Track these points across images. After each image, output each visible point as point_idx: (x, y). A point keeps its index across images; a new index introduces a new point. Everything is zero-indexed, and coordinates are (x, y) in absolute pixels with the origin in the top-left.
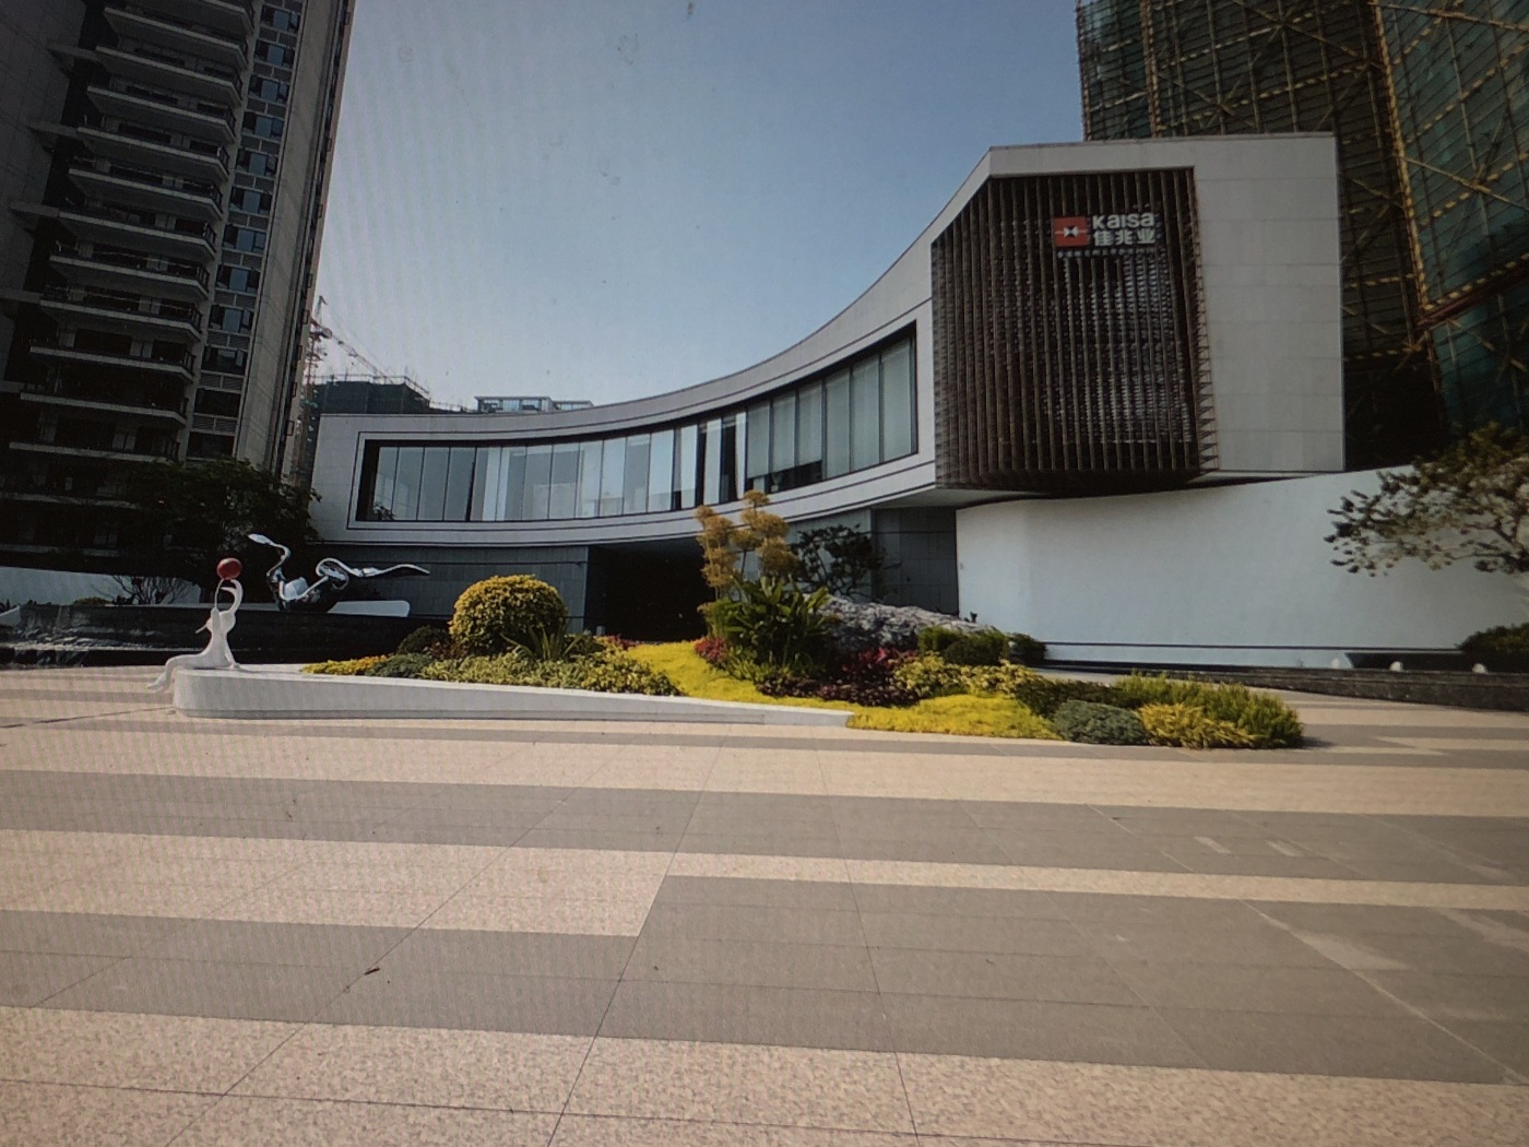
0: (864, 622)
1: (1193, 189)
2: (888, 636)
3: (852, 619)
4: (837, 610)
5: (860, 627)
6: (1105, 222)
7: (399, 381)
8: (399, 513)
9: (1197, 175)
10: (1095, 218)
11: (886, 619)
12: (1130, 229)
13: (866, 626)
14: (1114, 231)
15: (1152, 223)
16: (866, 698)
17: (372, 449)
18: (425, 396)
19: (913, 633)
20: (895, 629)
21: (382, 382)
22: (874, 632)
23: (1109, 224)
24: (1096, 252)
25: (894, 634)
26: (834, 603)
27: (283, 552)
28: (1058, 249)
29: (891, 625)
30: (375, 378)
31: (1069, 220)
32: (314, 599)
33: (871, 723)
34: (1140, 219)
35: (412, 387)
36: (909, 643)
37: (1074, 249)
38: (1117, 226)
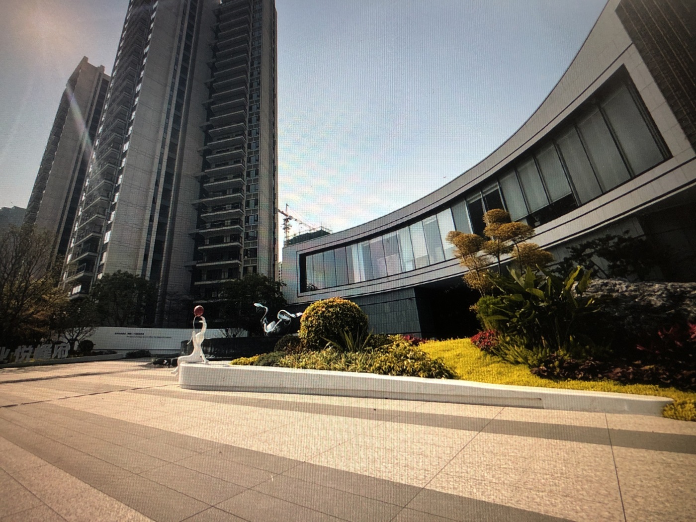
7: (319, 229)
8: (319, 286)
17: (303, 258)
21: (312, 231)
27: (265, 309)
30: (310, 230)
35: (325, 230)
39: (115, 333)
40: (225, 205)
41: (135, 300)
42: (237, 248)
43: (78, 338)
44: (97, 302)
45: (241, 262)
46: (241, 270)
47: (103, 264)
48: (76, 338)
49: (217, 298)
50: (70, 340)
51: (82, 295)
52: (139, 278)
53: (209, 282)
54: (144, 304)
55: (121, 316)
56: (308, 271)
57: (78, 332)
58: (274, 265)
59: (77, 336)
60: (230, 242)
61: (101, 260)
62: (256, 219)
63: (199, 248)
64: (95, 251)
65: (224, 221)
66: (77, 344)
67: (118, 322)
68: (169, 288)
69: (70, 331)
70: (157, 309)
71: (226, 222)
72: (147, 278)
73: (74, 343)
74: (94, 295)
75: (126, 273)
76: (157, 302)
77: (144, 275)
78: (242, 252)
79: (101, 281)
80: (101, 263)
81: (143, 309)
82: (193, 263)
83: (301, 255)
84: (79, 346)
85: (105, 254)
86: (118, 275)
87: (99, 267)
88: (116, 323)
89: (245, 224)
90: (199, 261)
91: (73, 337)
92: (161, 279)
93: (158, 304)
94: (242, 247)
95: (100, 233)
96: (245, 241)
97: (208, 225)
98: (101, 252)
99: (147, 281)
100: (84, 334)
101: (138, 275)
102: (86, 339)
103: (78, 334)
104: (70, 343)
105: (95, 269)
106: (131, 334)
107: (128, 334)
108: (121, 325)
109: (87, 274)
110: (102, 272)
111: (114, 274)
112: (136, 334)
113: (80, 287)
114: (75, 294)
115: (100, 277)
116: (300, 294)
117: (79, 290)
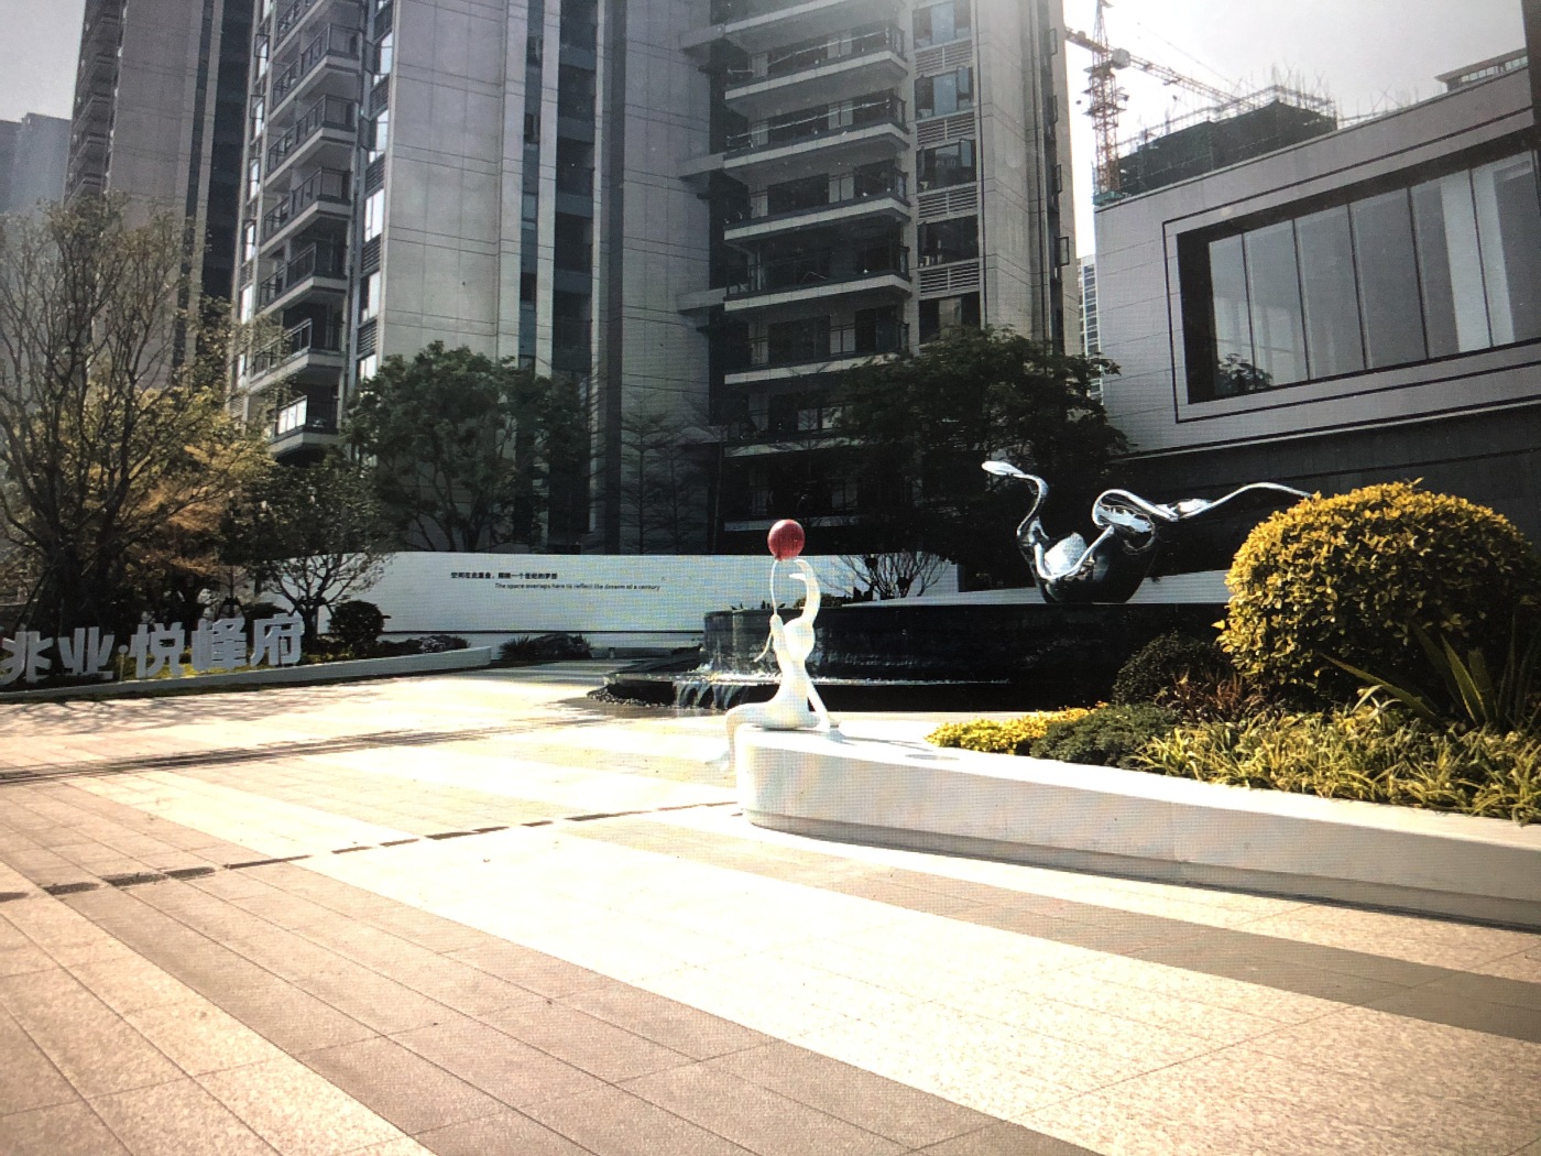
7: (1264, 101)
8: (1282, 369)
17: (1194, 250)
18: (1325, 112)
21: (1232, 113)
27: (1036, 487)
30: (1218, 110)
32: (1098, 571)
35: (1292, 101)
39: (454, 575)
41: (509, 451)
43: (327, 595)
44: (372, 461)
45: (911, 281)
46: (912, 317)
47: (373, 322)
48: (319, 594)
49: (822, 435)
50: (301, 601)
51: (314, 438)
52: (512, 372)
53: (781, 373)
54: (544, 466)
55: (464, 509)
56: (1220, 307)
57: (323, 572)
58: (1057, 285)
59: (322, 588)
60: (858, 199)
61: (364, 304)
62: (965, 89)
63: (729, 235)
64: (340, 272)
65: (824, 109)
66: (324, 615)
67: (458, 537)
68: (628, 403)
69: (295, 569)
70: (593, 483)
71: (832, 113)
72: (543, 370)
73: (315, 612)
74: (358, 437)
75: (462, 353)
76: (590, 459)
77: (527, 352)
78: (910, 239)
79: (376, 384)
80: (365, 316)
81: (543, 486)
82: (713, 297)
83: (1183, 239)
84: (334, 622)
85: (375, 283)
86: (434, 362)
87: (360, 332)
88: (449, 536)
89: (919, 116)
90: (733, 289)
91: (307, 591)
92: (595, 371)
93: (594, 464)
94: (908, 219)
96: (920, 188)
97: (760, 133)
98: (358, 277)
99: (542, 380)
100: (344, 582)
101: (512, 358)
102: (354, 598)
103: (325, 579)
104: (301, 611)
105: (348, 338)
106: (508, 576)
107: (501, 575)
108: (471, 546)
109: (320, 360)
110: (373, 353)
111: (420, 359)
112: (528, 576)
113: (303, 406)
114: (289, 434)
115: (370, 368)
116: (1188, 411)
117: (302, 421)
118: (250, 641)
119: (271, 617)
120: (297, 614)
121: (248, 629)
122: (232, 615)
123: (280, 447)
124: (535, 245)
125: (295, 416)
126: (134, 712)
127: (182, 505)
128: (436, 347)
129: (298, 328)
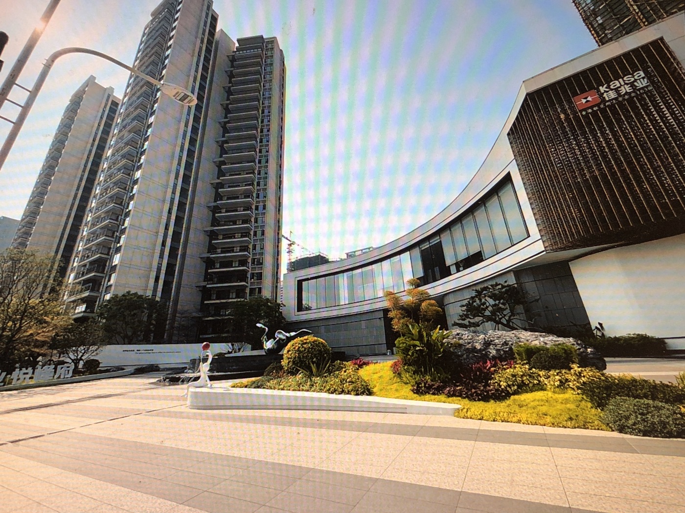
0: (477, 344)
1: (668, 48)
2: (494, 352)
3: (469, 343)
4: (460, 339)
5: (475, 348)
6: (608, 87)
8: (314, 306)
9: (666, 40)
10: (601, 88)
11: (491, 341)
12: (627, 84)
13: (478, 346)
14: (617, 90)
15: (643, 75)
16: (472, 395)
17: (300, 283)
18: (327, 258)
19: (511, 349)
20: (498, 347)
22: (483, 350)
23: (612, 87)
24: (607, 104)
25: (498, 350)
26: (458, 334)
27: (266, 329)
28: (581, 111)
29: (495, 345)
31: (585, 95)
33: (469, 414)
34: (633, 77)
36: (507, 356)
37: (591, 107)
38: (619, 85)
39: (124, 351)
40: (235, 234)
41: (145, 319)
42: (245, 272)
43: (83, 358)
44: (104, 321)
45: (248, 284)
46: (248, 291)
47: (111, 286)
48: (81, 358)
49: (226, 315)
50: (75, 360)
51: (86, 314)
52: (149, 299)
53: (218, 301)
54: (154, 322)
55: (130, 334)
56: (304, 293)
57: (83, 351)
58: (277, 286)
59: (82, 356)
60: (239, 266)
61: (109, 280)
62: (262, 247)
63: (209, 271)
64: (103, 272)
65: (234, 247)
66: (81, 363)
67: (126, 340)
68: (179, 307)
69: (74, 351)
70: (167, 327)
71: (236, 248)
72: (158, 299)
73: (79, 362)
74: (101, 315)
75: (136, 294)
76: (167, 320)
77: (154, 295)
78: (249, 276)
79: (109, 301)
80: (109, 284)
81: (153, 327)
82: (204, 284)
83: (298, 281)
84: (84, 365)
85: (113, 276)
86: (127, 296)
87: (107, 287)
88: (124, 341)
89: (253, 251)
90: (209, 282)
91: (77, 357)
92: (172, 299)
93: (168, 322)
94: (249, 271)
95: (108, 254)
96: (252, 265)
98: (108, 273)
99: (157, 301)
100: (90, 354)
101: (149, 296)
102: (92, 358)
103: (83, 354)
104: (74, 363)
105: (102, 289)
106: (139, 350)
107: (137, 350)
108: (130, 344)
109: (92, 294)
110: (109, 293)
111: (124, 295)
112: (145, 350)
113: (84, 306)
114: (78, 313)
115: (108, 297)
116: (297, 313)
117: (83, 309)
118: (55, 372)
119: (64, 364)
120: (72, 363)
121: (55, 369)
122: (50, 365)
123: (74, 317)
124: (161, 270)
125: (82, 308)
126: (11, 395)
127: (39, 334)
128: (128, 292)
129: (87, 285)
